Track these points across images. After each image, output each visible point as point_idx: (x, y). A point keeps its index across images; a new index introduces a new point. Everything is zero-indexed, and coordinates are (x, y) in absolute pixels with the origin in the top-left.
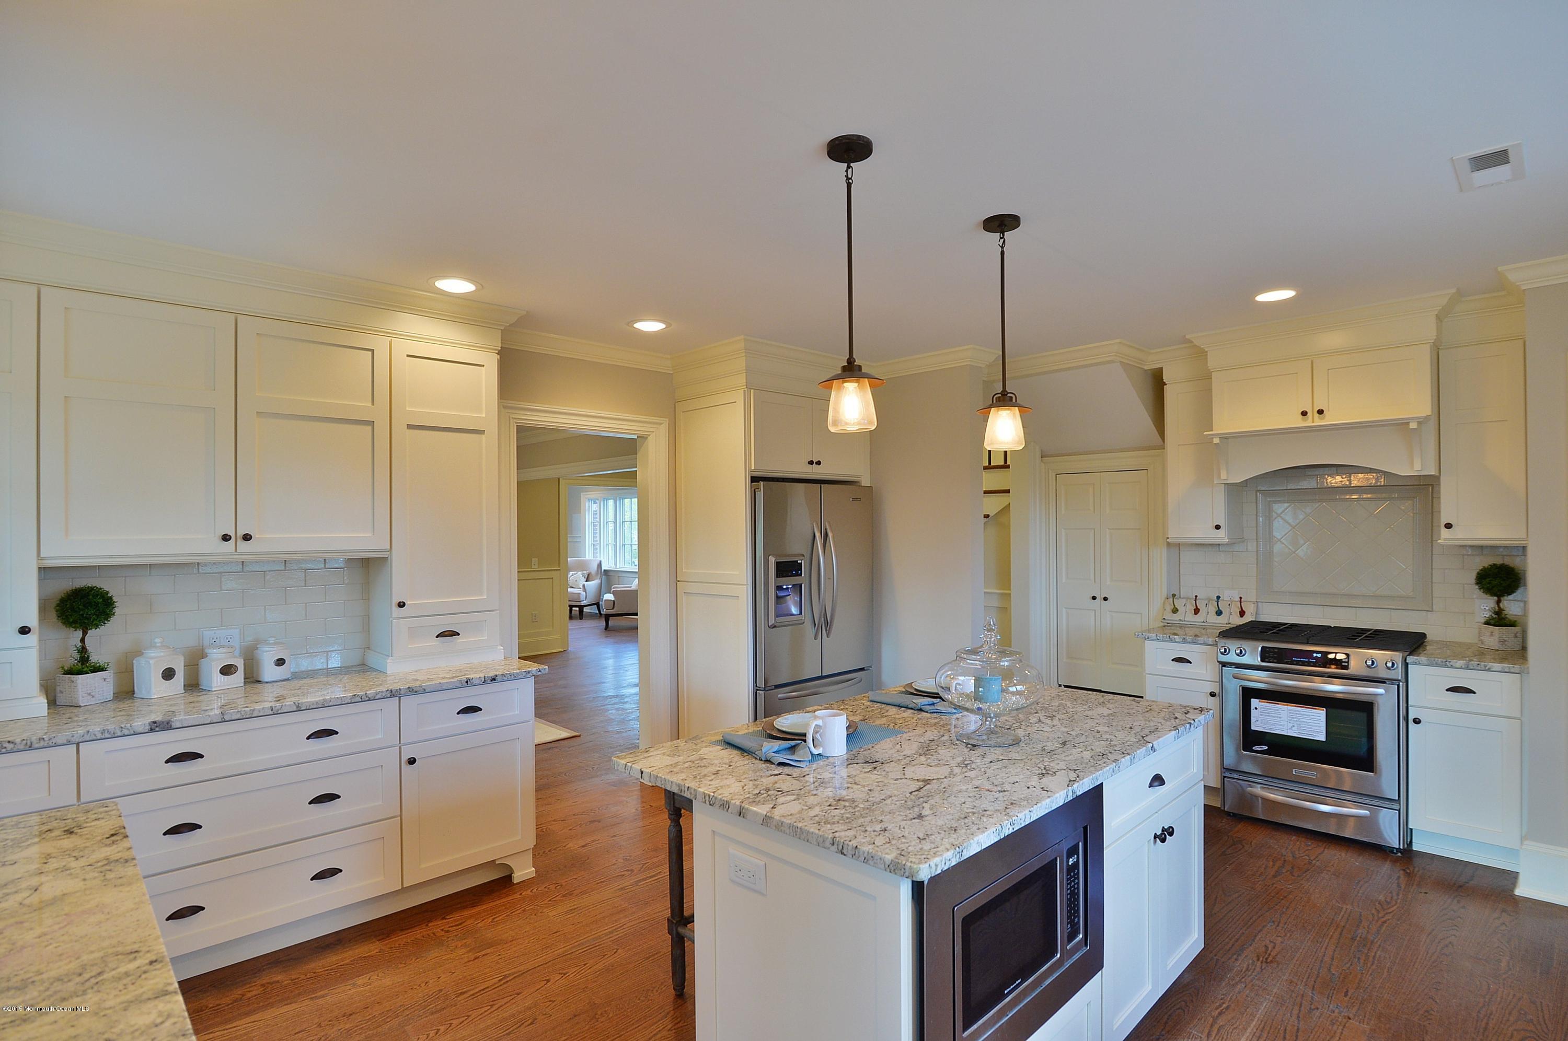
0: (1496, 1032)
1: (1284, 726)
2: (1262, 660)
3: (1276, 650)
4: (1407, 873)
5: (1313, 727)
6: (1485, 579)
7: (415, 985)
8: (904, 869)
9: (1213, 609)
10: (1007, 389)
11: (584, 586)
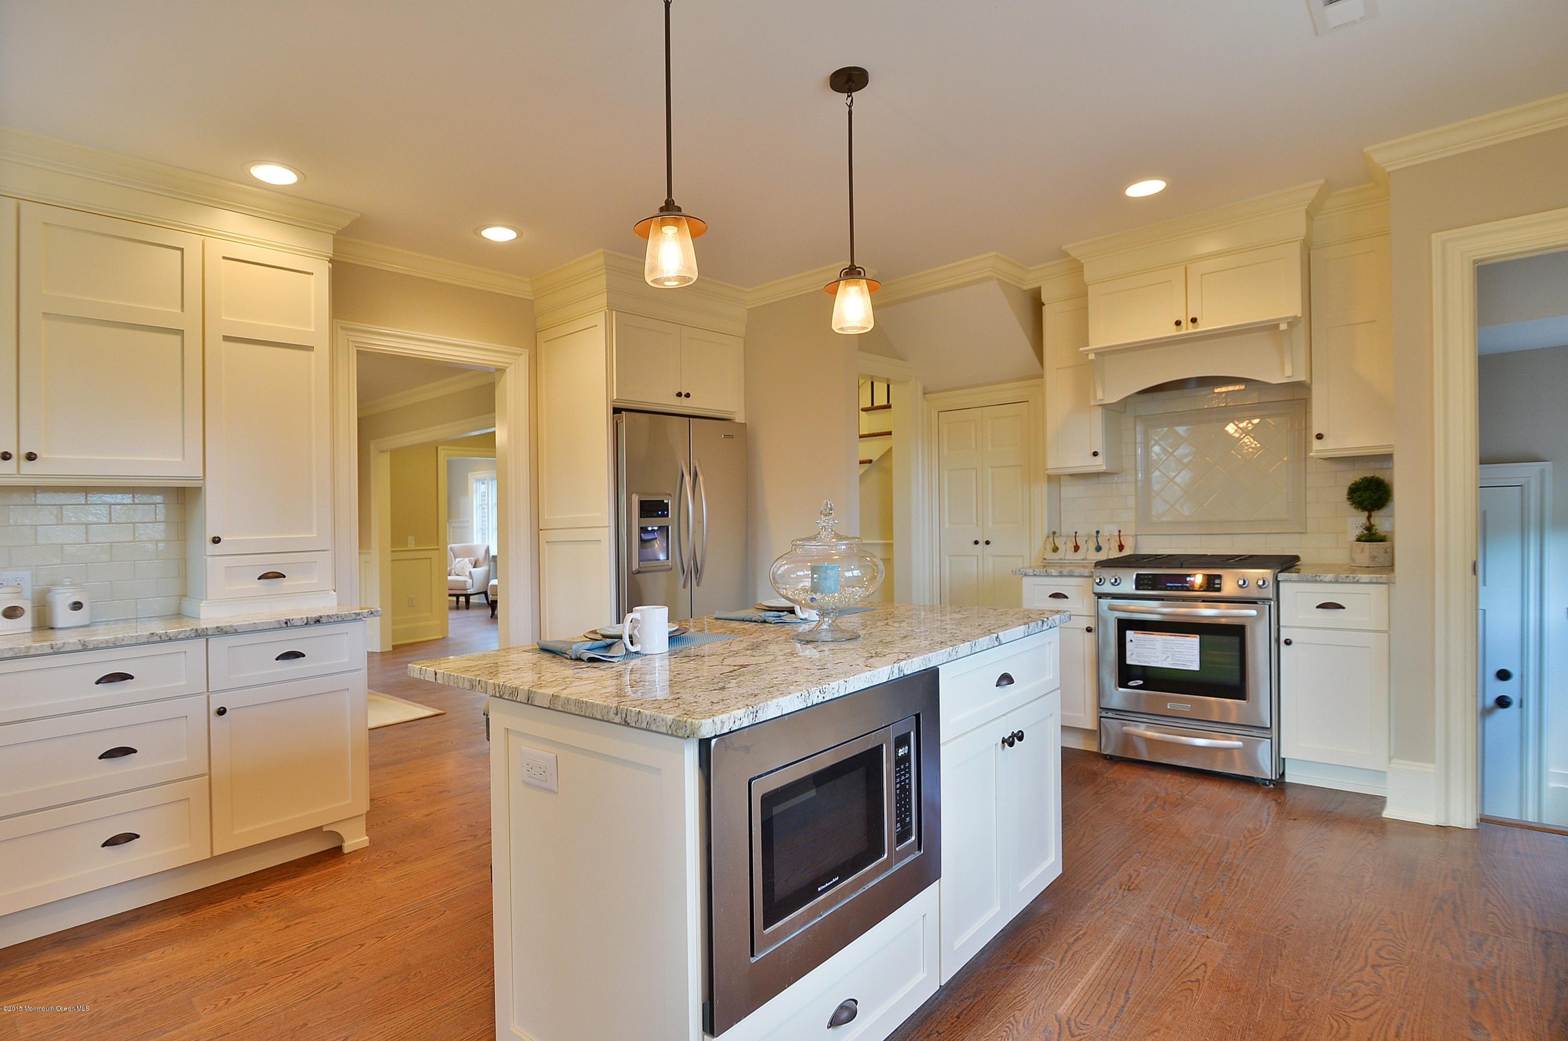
0: (1355, 942)
1: (1158, 657)
2: (1137, 588)
3: (1150, 577)
4: (1278, 803)
5: (1187, 657)
6: (1355, 493)
7: (213, 956)
8: (686, 727)
9: (1092, 546)
10: (855, 264)
11: (470, 573)
